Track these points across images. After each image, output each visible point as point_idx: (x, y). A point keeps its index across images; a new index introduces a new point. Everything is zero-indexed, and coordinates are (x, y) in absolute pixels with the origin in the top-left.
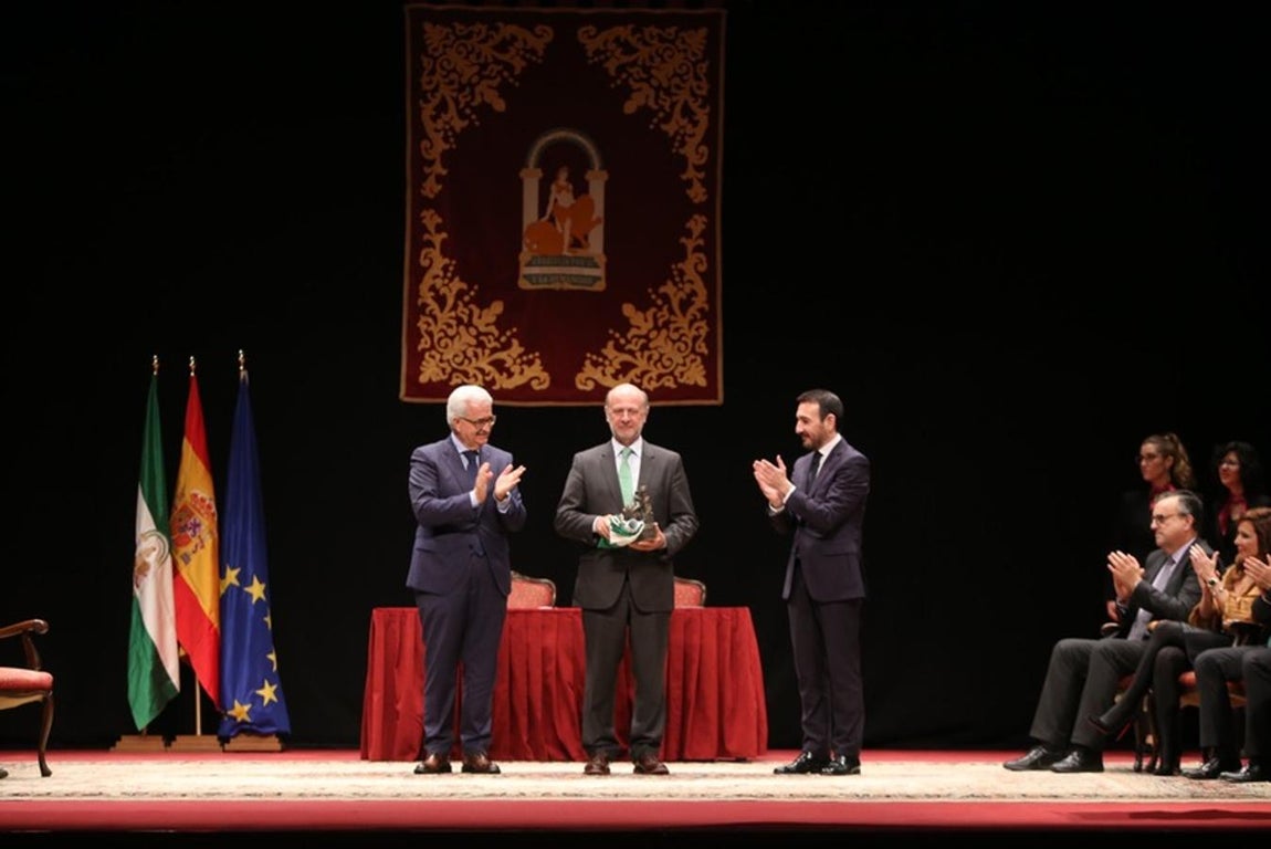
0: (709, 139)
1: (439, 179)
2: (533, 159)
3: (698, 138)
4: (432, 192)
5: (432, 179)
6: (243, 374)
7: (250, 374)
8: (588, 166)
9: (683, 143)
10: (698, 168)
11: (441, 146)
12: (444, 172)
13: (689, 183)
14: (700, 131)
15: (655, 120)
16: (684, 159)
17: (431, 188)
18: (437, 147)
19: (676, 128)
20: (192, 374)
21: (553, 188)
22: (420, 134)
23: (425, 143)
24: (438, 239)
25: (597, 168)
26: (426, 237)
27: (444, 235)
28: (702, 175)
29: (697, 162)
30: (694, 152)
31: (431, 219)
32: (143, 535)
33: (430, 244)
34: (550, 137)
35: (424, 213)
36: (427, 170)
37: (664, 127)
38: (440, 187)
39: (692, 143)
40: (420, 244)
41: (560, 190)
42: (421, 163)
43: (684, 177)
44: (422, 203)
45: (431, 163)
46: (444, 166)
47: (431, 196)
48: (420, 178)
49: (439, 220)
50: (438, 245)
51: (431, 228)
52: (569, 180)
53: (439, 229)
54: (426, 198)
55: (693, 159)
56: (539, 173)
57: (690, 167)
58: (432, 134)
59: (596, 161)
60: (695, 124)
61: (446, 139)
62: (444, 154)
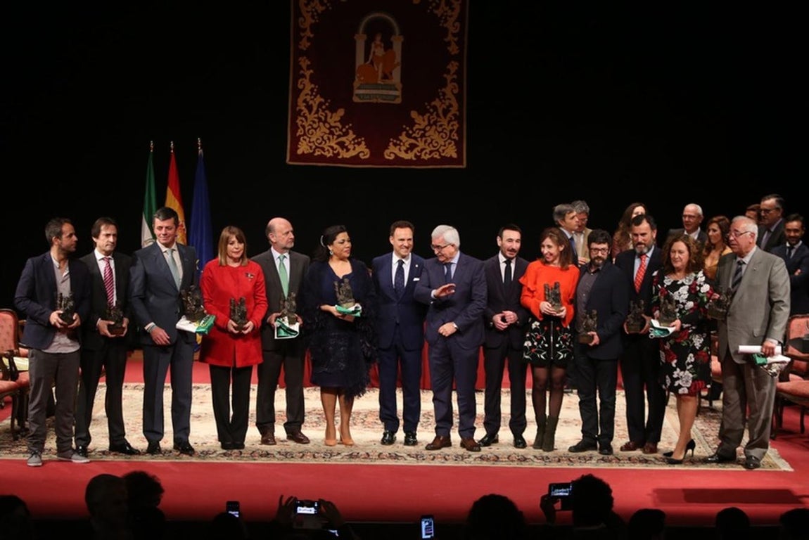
0: (461, 19)
1: (309, 39)
2: (361, 29)
3: (453, 19)
4: (305, 46)
5: (304, 40)
6: (201, 151)
7: (204, 151)
8: (392, 33)
9: (446, 21)
10: (454, 35)
11: (310, 21)
12: (312, 36)
13: (449, 43)
14: (456, 14)
15: (430, 8)
16: (446, 30)
17: (305, 45)
18: (307, 21)
19: (442, 11)
20: (172, 151)
21: (373, 45)
22: (298, 14)
23: (301, 19)
24: (308, 73)
25: (397, 34)
26: (302, 72)
27: (311, 71)
28: (456, 39)
29: (454, 32)
30: (452, 26)
31: (304, 62)
32: (145, 241)
33: (303, 76)
34: (370, 17)
35: (300, 59)
36: (302, 34)
37: (436, 12)
38: (309, 44)
39: (451, 20)
40: (298, 76)
41: (376, 47)
42: (299, 30)
43: (446, 40)
44: (300, 53)
45: (304, 30)
46: (312, 33)
47: (305, 49)
48: (298, 39)
49: (309, 63)
50: (308, 77)
51: (304, 66)
52: (381, 41)
53: (309, 68)
54: (302, 50)
55: (452, 30)
56: (365, 37)
57: (450, 35)
58: (305, 14)
59: (397, 30)
60: (453, 10)
61: (313, 17)
62: (312, 25)
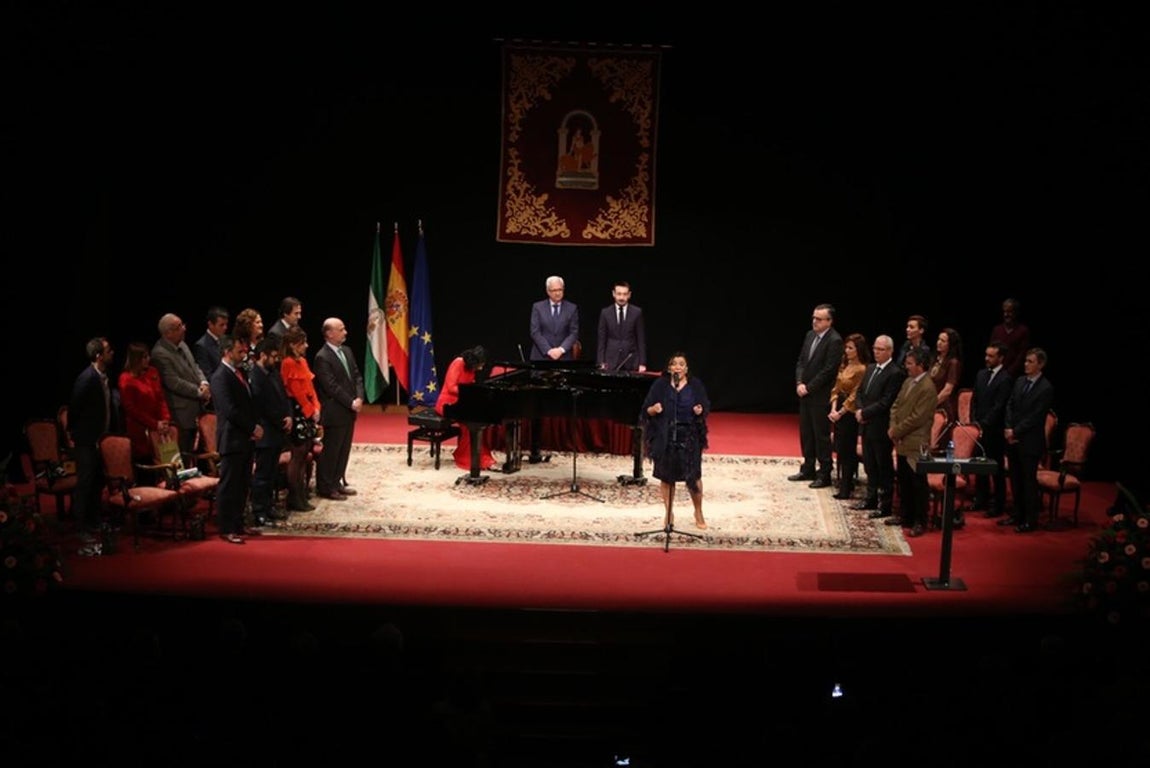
0: (651, 116)
1: (518, 133)
2: (564, 124)
3: (645, 117)
4: (514, 139)
5: (514, 133)
6: (421, 231)
7: (425, 232)
8: (591, 128)
9: (639, 118)
10: (645, 130)
11: (519, 116)
12: (520, 129)
13: (641, 138)
14: (647, 112)
15: (625, 106)
16: (639, 126)
17: (513, 137)
18: (517, 115)
19: (635, 110)
20: (396, 232)
21: (574, 138)
22: (509, 111)
23: (511, 115)
24: (517, 162)
25: (596, 129)
26: (511, 161)
27: (520, 160)
28: (647, 134)
29: (646, 128)
30: (644, 122)
31: (513, 152)
32: (372, 311)
33: (513, 165)
34: (573, 113)
35: (510, 150)
36: (512, 128)
37: (629, 110)
38: (517, 137)
39: (643, 118)
40: (508, 165)
41: (578, 139)
42: (509, 124)
43: (638, 134)
44: (509, 144)
45: (514, 125)
46: (520, 126)
47: (514, 141)
48: (508, 132)
49: (517, 153)
50: (516, 166)
51: (513, 157)
52: (582, 134)
53: (517, 157)
54: (511, 142)
55: (643, 125)
56: (567, 131)
57: (642, 131)
58: (513, 110)
59: (595, 125)
60: (645, 108)
61: (521, 113)
62: (520, 121)
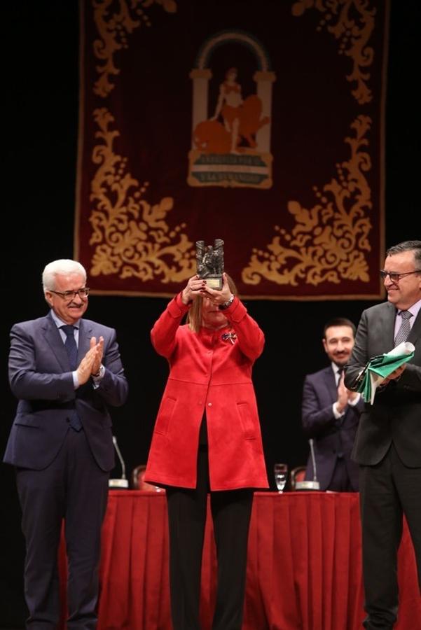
0: (375, 42)
1: (111, 78)
2: (202, 61)
3: (363, 42)
4: (104, 90)
5: (104, 79)
8: (254, 65)
9: (349, 46)
10: (363, 70)
11: (113, 46)
12: (116, 72)
13: (354, 85)
14: (367, 33)
15: (322, 22)
16: (351, 61)
17: (104, 87)
18: (109, 47)
19: (343, 29)
21: (222, 88)
22: (93, 34)
23: (97, 43)
24: (110, 137)
25: (265, 69)
26: (99, 134)
27: (116, 133)
28: (367, 77)
29: (363, 64)
30: (360, 55)
31: (103, 118)
33: (102, 142)
34: (220, 39)
35: (97, 112)
36: (99, 69)
37: (331, 29)
38: (111, 86)
39: (358, 45)
40: (93, 142)
41: (227, 92)
42: (94, 62)
43: (350, 78)
44: (96, 102)
45: (103, 63)
46: (116, 66)
47: (104, 95)
48: (93, 77)
49: (112, 119)
50: (110, 143)
51: (103, 125)
52: (238, 80)
53: (111, 127)
54: (99, 97)
55: (359, 60)
56: (209, 74)
57: (356, 70)
58: (103, 33)
59: (264, 62)
60: (361, 26)
61: (118, 39)
62: (116, 54)
